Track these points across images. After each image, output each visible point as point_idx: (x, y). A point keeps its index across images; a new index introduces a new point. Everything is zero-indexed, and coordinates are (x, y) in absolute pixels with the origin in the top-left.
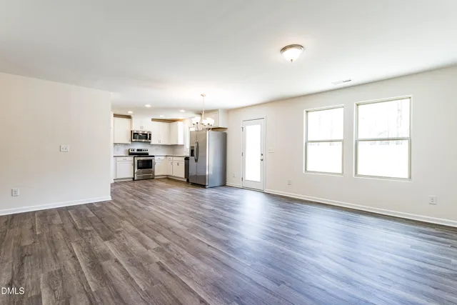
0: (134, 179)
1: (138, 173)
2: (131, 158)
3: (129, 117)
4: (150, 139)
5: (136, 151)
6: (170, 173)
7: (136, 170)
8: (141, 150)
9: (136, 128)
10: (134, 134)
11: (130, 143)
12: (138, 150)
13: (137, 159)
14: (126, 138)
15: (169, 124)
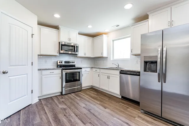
0: (62, 93)
1: (66, 87)
2: (59, 71)
3: (56, 28)
4: (77, 51)
5: (63, 63)
6: (96, 85)
7: (64, 84)
8: (69, 62)
9: (64, 40)
10: (62, 45)
11: (58, 54)
12: (65, 62)
13: (64, 72)
14: (53, 50)
15: (92, 38)
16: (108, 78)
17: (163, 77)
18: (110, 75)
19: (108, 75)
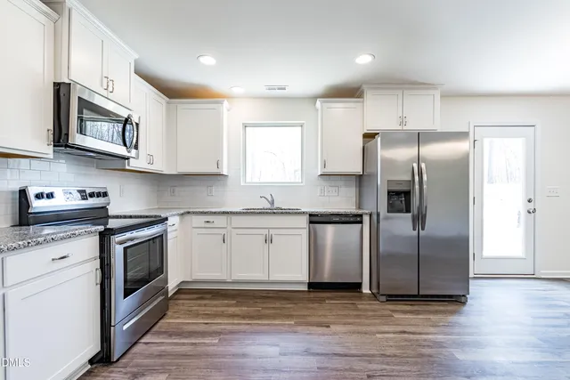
15: (168, 99)
16: (269, 240)
17: (419, 220)
18: (272, 232)
19: (266, 232)
